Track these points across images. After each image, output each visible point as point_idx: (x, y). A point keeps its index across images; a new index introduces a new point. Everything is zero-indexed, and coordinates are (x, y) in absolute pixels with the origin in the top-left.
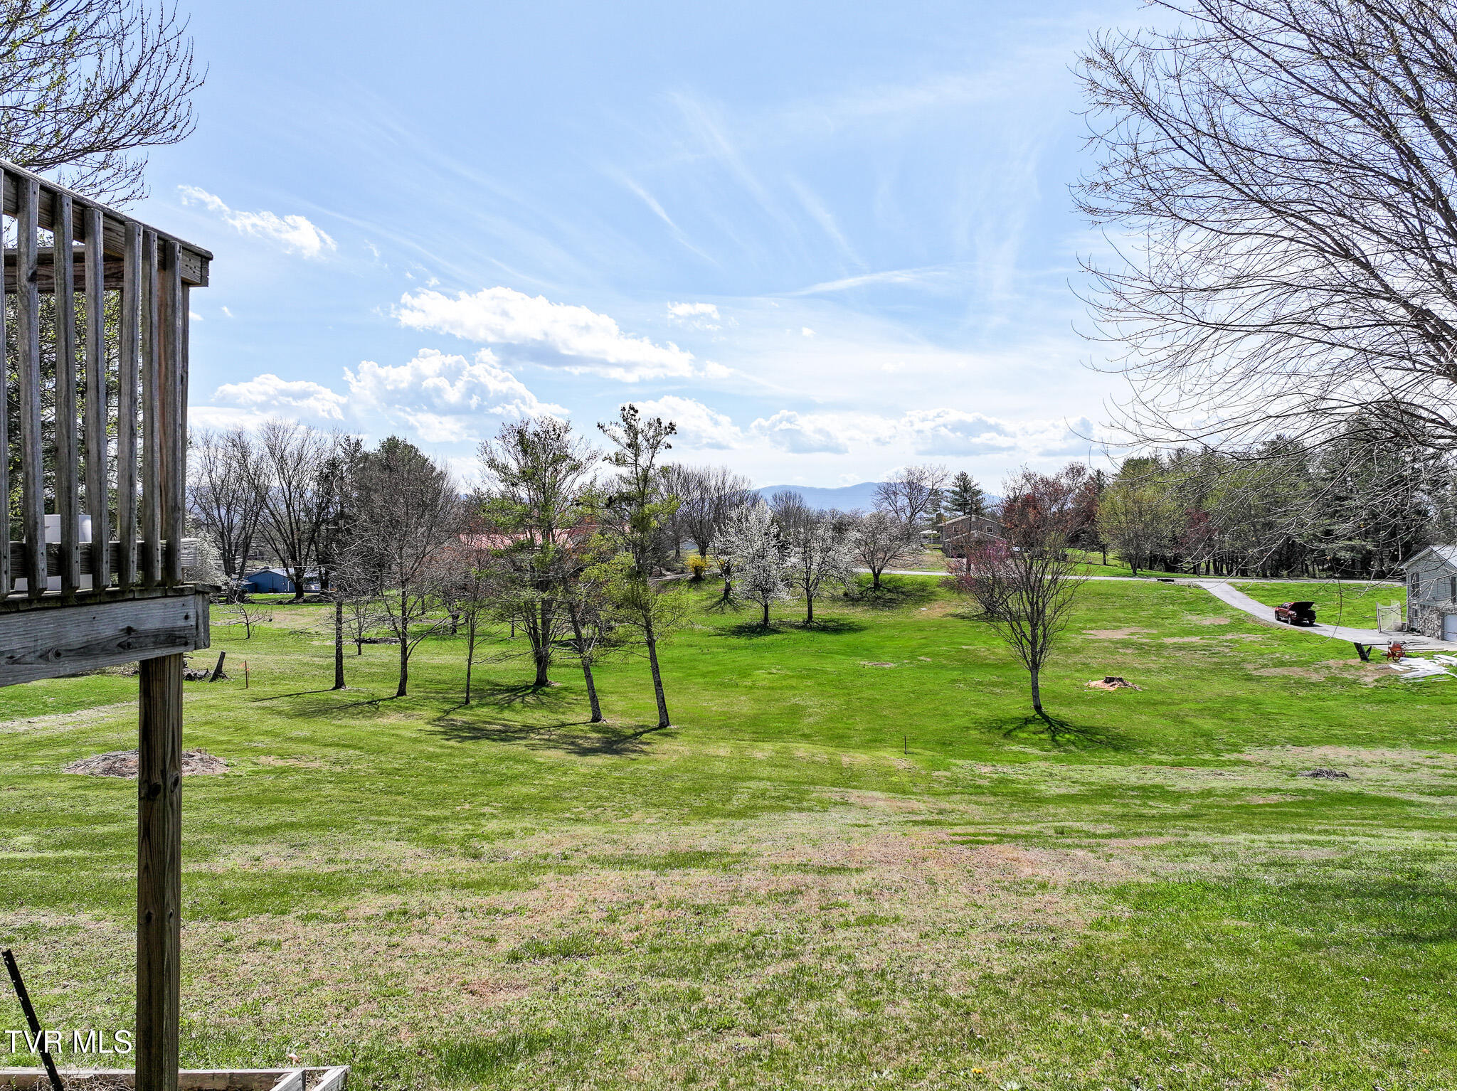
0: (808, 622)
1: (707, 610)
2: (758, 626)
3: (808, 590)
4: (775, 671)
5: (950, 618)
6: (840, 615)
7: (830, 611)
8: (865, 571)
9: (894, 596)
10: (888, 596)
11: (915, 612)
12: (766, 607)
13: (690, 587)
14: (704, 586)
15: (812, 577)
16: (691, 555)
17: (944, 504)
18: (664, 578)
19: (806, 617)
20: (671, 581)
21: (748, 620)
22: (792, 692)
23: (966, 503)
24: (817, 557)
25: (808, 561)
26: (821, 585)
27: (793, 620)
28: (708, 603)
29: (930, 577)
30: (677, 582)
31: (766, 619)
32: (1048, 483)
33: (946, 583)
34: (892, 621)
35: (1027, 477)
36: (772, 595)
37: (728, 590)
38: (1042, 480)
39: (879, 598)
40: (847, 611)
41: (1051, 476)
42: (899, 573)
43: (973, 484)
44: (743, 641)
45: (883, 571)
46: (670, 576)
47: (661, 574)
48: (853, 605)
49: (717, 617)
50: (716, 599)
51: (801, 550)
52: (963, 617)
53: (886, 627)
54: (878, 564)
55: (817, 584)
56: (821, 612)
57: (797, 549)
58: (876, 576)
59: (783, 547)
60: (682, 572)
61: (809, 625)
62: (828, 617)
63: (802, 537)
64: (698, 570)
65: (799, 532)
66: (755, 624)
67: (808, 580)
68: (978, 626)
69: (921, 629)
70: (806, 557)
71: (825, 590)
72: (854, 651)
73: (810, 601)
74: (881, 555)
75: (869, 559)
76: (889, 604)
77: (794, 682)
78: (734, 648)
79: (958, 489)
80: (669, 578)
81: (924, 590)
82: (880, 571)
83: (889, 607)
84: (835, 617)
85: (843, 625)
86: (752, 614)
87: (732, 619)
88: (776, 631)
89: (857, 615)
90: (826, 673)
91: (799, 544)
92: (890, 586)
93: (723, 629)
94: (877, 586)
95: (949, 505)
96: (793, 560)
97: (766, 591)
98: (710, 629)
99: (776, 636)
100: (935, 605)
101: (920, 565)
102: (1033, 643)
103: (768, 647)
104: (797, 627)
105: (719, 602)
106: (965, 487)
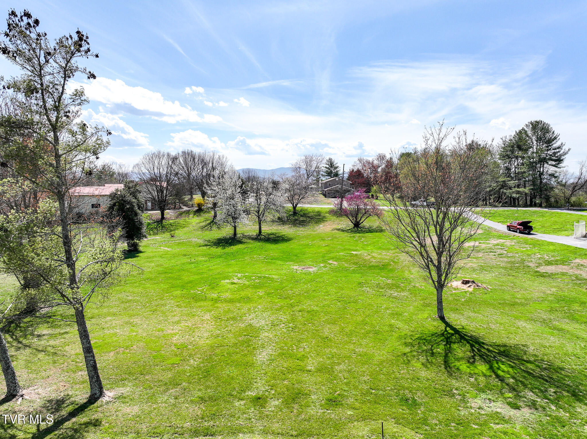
0: (259, 235)
1: (203, 228)
2: (230, 238)
3: (259, 218)
4: (236, 281)
5: (337, 231)
6: (277, 230)
7: (271, 228)
8: (289, 206)
9: (305, 219)
10: (301, 219)
11: (317, 228)
12: (235, 227)
13: (195, 215)
14: (202, 214)
15: (261, 209)
16: (197, 198)
17: (321, 173)
18: (182, 210)
19: (258, 232)
20: (185, 211)
21: (225, 235)
22: (248, 306)
23: (331, 172)
24: (264, 199)
25: (259, 201)
26: (266, 214)
27: (251, 234)
28: (204, 224)
29: (322, 208)
30: (188, 212)
31: (235, 234)
32: (369, 163)
33: (332, 212)
34: (305, 233)
35: (360, 160)
36: (238, 220)
37: (215, 216)
38: (367, 161)
39: (296, 220)
40: (280, 228)
41: (370, 159)
42: (306, 206)
43: (335, 163)
44: (219, 250)
45: (299, 205)
46: (185, 208)
47: (180, 208)
48: (283, 224)
49: (207, 233)
50: (209, 222)
51: (255, 195)
52: (343, 231)
53: (303, 237)
54: (295, 202)
55: (264, 213)
56: (267, 229)
57: (252, 194)
58: (294, 208)
59: (244, 193)
60: (192, 206)
61: (259, 238)
62: (270, 232)
63: (255, 187)
64: (199, 205)
65: (253, 185)
66: (228, 237)
67: (259, 211)
68: (354, 237)
69: (323, 240)
70: (258, 198)
71: (269, 217)
72: (289, 257)
73: (260, 224)
74: (297, 197)
75: (291, 200)
76: (302, 223)
77: (248, 293)
78: (212, 257)
79: (328, 166)
80: (184, 210)
81: (319, 215)
82: (296, 205)
83: (302, 225)
84: (274, 231)
85: (278, 237)
86: (227, 231)
87: (216, 234)
88: (240, 242)
89: (286, 230)
90: (272, 280)
91: (254, 191)
92: (302, 213)
93: (209, 241)
94: (295, 213)
95: (324, 174)
96: (251, 200)
97: (234, 218)
98: (201, 242)
99: (240, 246)
100: (326, 223)
101: (316, 202)
102: (438, 268)
103: (234, 255)
104: (253, 239)
105: (210, 224)
106: (331, 164)
